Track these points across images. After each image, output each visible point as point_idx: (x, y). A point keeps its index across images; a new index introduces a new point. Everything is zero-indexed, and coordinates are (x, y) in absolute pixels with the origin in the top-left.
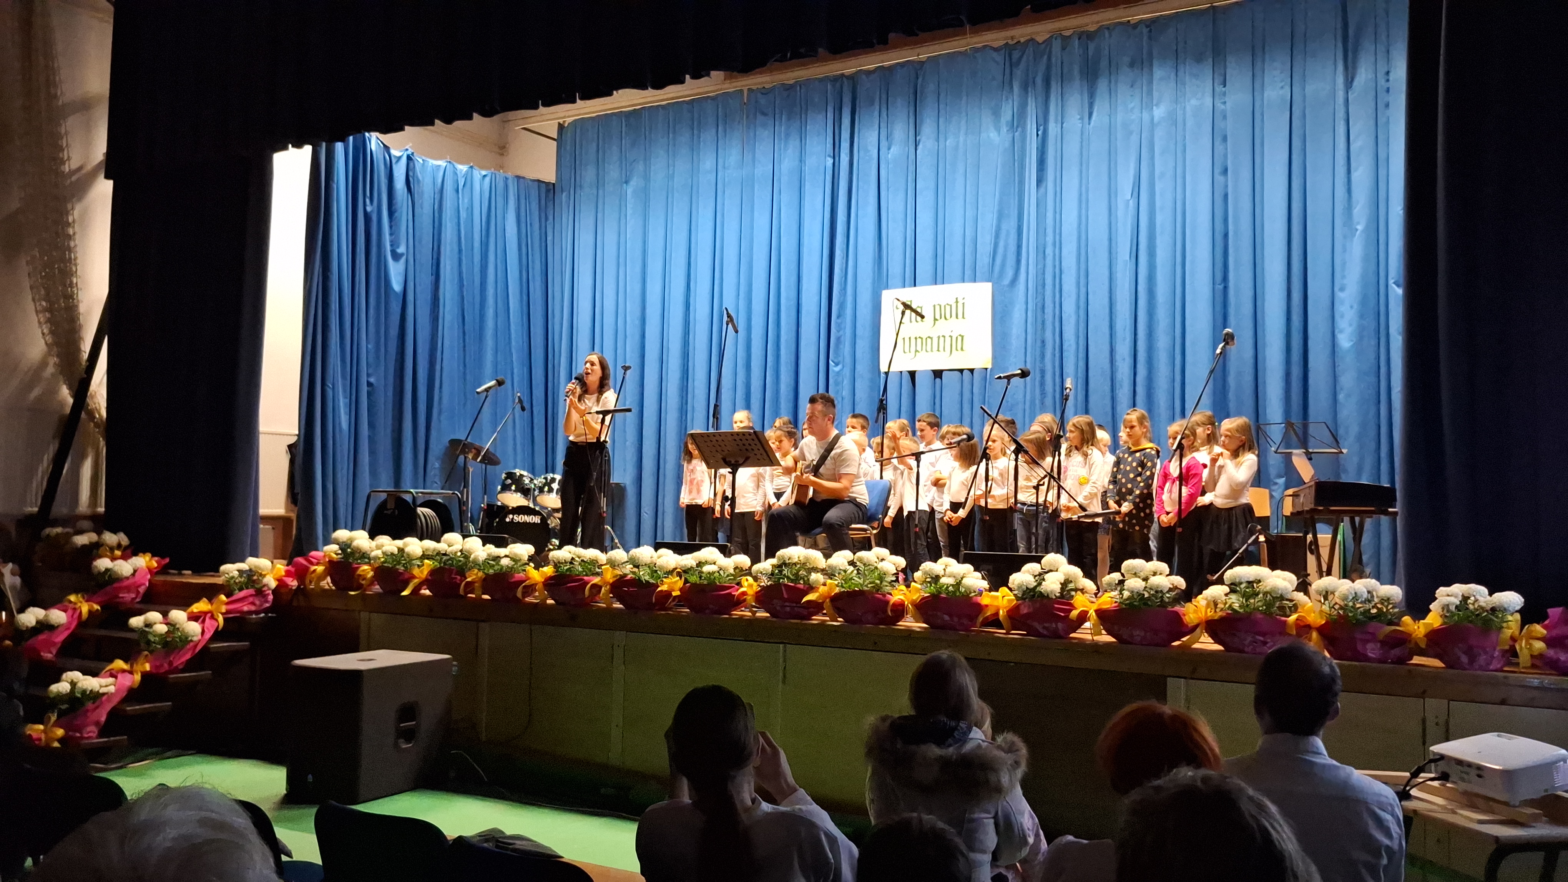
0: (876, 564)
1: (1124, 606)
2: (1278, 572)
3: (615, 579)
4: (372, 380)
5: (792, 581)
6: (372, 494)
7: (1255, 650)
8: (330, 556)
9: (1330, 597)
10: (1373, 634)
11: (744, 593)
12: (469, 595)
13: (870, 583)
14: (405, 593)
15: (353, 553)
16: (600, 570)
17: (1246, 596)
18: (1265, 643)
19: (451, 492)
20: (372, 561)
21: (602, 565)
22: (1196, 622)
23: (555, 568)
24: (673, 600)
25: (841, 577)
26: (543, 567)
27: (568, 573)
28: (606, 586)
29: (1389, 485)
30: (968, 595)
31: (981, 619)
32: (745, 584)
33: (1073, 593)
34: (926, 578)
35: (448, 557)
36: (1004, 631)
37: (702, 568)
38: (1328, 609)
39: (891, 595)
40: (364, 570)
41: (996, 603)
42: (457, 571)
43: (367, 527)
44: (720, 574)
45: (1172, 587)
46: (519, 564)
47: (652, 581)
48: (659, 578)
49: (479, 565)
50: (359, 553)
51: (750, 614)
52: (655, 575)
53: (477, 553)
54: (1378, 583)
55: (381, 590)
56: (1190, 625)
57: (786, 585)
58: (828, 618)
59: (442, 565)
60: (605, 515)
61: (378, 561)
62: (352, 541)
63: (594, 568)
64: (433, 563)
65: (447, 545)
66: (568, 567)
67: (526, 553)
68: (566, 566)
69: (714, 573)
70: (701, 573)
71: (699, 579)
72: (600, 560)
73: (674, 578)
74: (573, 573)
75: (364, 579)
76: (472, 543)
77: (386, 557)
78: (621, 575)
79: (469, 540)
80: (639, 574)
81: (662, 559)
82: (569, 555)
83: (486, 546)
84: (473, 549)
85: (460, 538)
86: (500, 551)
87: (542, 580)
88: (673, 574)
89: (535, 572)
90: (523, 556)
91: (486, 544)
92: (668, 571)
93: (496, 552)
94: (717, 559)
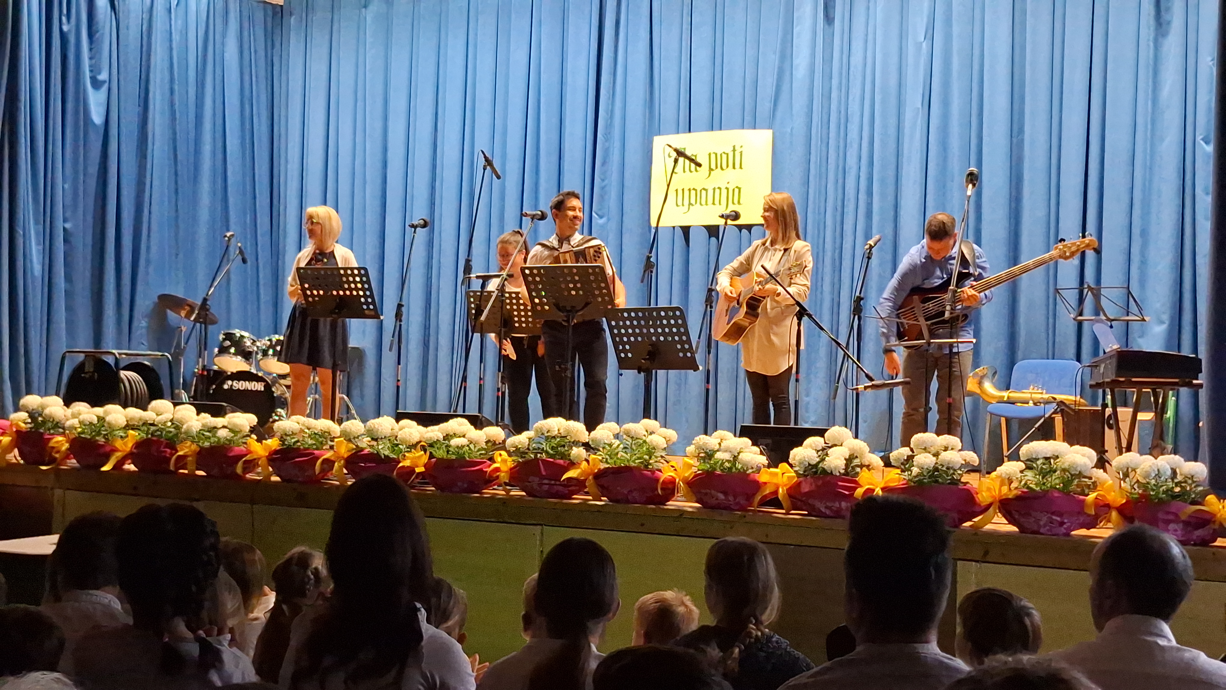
0: (644, 438)
1: (912, 484)
2: (1077, 447)
3: (350, 454)
4: (68, 226)
5: (551, 456)
6: (67, 354)
7: (1051, 531)
8: (18, 425)
9: (1132, 475)
10: (1176, 515)
11: (497, 470)
12: (181, 471)
13: (639, 458)
14: (105, 468)
15: (44, 422)
16: (332, 443)
17: (1044, 474)
18: (1062, 524)
19: (161, 354)
20: (67, 432)
21: (335, 438)
22: (990, 500)
23: (280, 441)
24: (417, 477)
25: (605, 451)
26: (266, 439)
27: (295, 447)
28: (340, 462)
29: (1194, 356)
30: (745, 471)
31: (758, 498)
32: (499, 459)
33: (858, 470)
34: (699, 454)
35: (157, 428)
36: (784, 511)
37: (449, 441)
38: (1129, 487)
39: (661, 472)
40: (57, 442)
41: (775, 481)
42: (167, 443)
43: (62, 394)
44: (470, 449)
45: (964, 462)
46: (239, 436)
47: (392, 456)
48: (401, 452)
49: (192, 437)
50: (52, 422)
51: (504, 493)
52: (396, 448)
53: (190, 423)
54: (1182, 460)
55: (77, 465)
56: (983, 504)
57: (543, 461)
58: (590, 498)
59: (150, 436)
61: (74, 431)
62: (43, 409)
63: (326, 441)
64: (139, 434)
65: (155, 414)
66: (296, 439)
67: (248, 424)
68: (294, 438)
69: (463, 446)
70: (448, 446)
71: (446, 453)
72: (334, 431)
73: (418, 452)
74: (302, 447)
75: (58, 452)
76: (184, 412)
77: (84, 427)
78: (357, 449)
79: (181, 409)
80: (378, 448)
81: (404, 431)
82: (297, 426)
83: (201, 415)
84: (186, 419)
85: (170, 406)
86: (217, 421)
87: (267, 454)
88: (417, 447)
89: (257, 445)
90: (244, 427)
91: (201, 413)
92: (411, 444)
93: (212, 422)
94: (467, 432)
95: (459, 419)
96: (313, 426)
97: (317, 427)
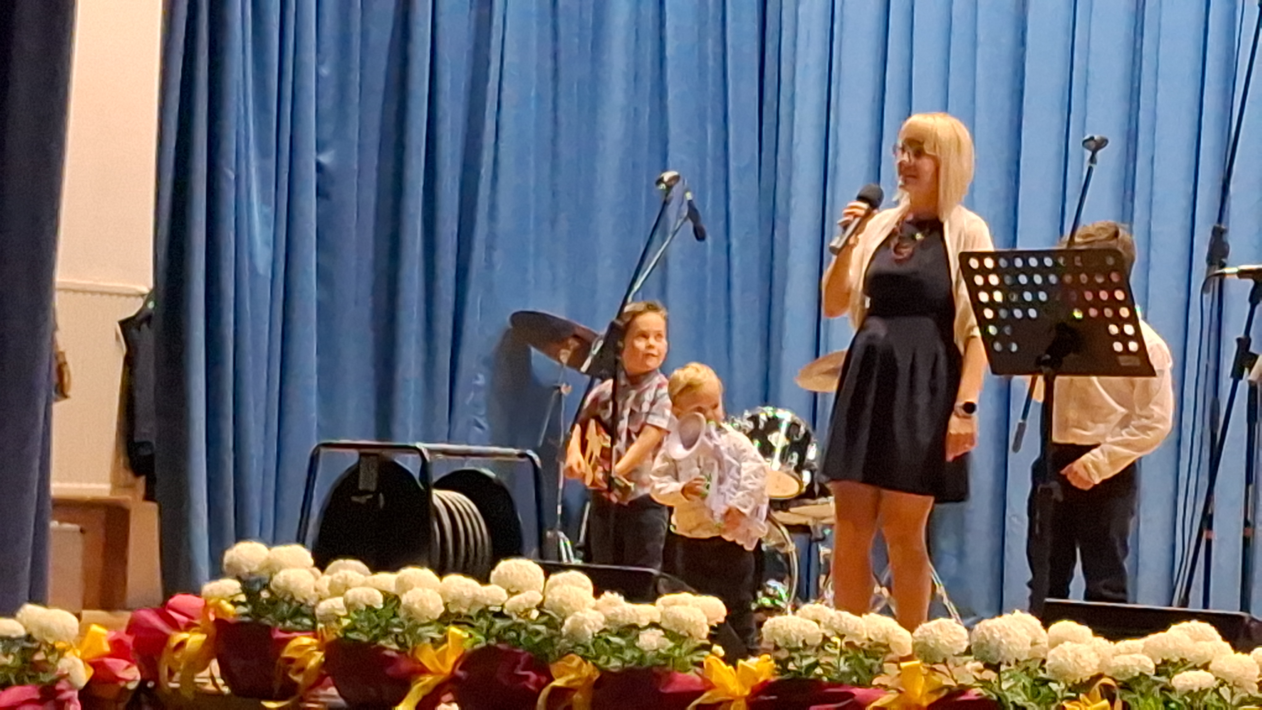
3: (934, 698)
4: (328, 158)
6: (323, 452)
8: (218, 608)
15: (274, 602)
16: (896, 672)
19: (517, 452)
20: (320, 626)
21: (902, 659)
23: (777, 661)
27: (812, 677)
35: (509, 623)
37: (1170, 677)
40: (300, 648)
42: (530, 660)
43: (309, 540)
44: (1221, 698)
46: (687, 647)
47: (1034, 707)
48: (1054, 700)
49: (582, 646)
50: (290, 603)
52: (1044, 690)
53: (579, 615)
55: (340, 701)
59: (493, 642)
61: (334, 625)
62: (272, 573)
63: (881, 667)
64: (471, 636)
65: (504, 592)
66: (812, 660)
67: (705, 620)
68: (808, 656)
69: (1205, 692)
70: (1167, 689)
71: (1161, 708)
72: (897, 644)
73: (1094, 701)
74: (825, 679)
75: (301, 670)
76: (566, 588)
77: (356, 617)
78: (952, 686)
79: (560, 582)
80: (1000, 688)
81: (1061, 648)
82: (814, 628)
83: (603, 597)
84: (572, 603)
85: (537, 573)
86: (638, 612)
87: (747, 693)
88: (1093, 689)
89: (725, 671)
90: (697, 627)
91: (603, 592)
92: (1078, 682)
93: (627, 614)
94: (1213, 657)
95: (1195, 623)
96: (851, 629)
97: (857, 632)
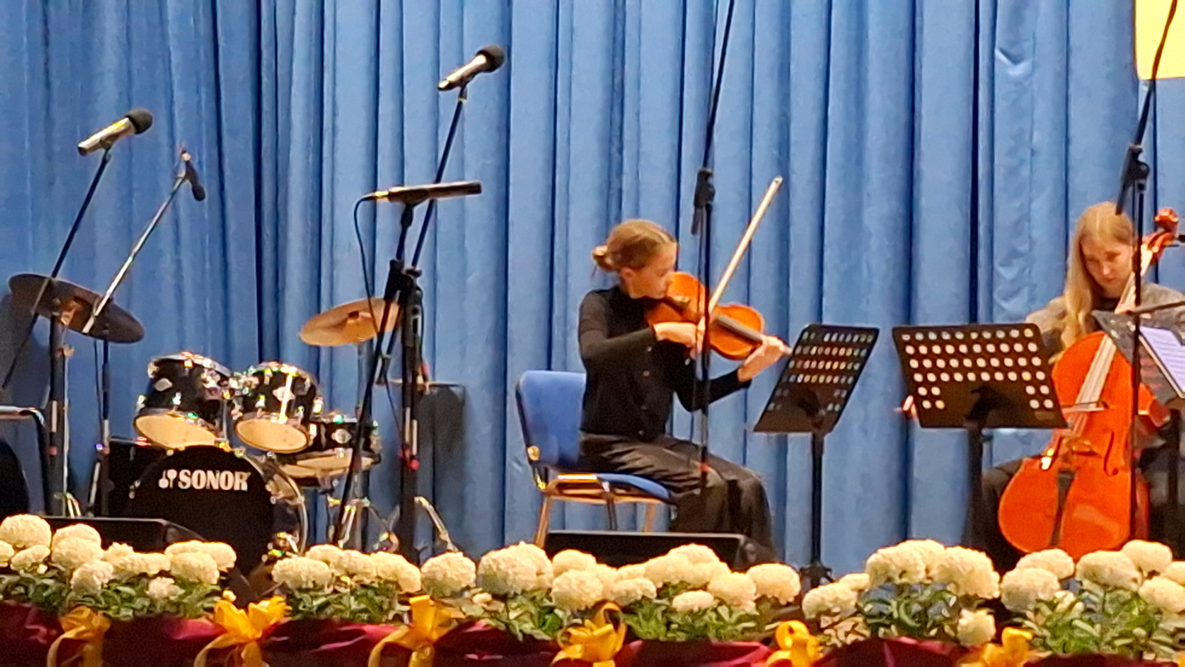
0: (1134, 587)
3: (445, 631)
5: (911, 632)
13: (1121, 636)
16: (406, 608)
19: (19, 410)
21: (410, 595)
23: (288, 604)
25: (1040, 620)
26: (257, 602)
27: (323, 617)
28: (422, 649)
32: (788, 641)
35: (16, 578)
37: (671, 600)
44: (719, 618)
46: (197, 593)
47: (541, 635)
48: (561, 627)
52: (549, 618)
53: (88, 567)
57: (892, 643)
60: (415, 464)
63: (390, 604)
65: (9, 547)
66: (321, 600)
67: (215, 566)
68: (318, 597)
69: (705, 612)
70: (669, 611)
71: (663, 629)
72: (406, 580)
73: (599, 627)
74: (336, 618)
76: (73, 541)
78: (461, 619)
79: (67, 534)
80: (508, 618)
81: (566, 577)
82: (324, 568)
83: (111, 548)
84: (79, 556)
85: (43, 528)
86: (147, 561)
87: (259, 635)
88: (597, 615)
89: (237, 615)
90: (206, 573)
91: (111, 544)
92: (583, 608)
93: (136, 563)
94: (711, 578)
95: (693, 548)
96: (360, 568)
97: (368, 570)
